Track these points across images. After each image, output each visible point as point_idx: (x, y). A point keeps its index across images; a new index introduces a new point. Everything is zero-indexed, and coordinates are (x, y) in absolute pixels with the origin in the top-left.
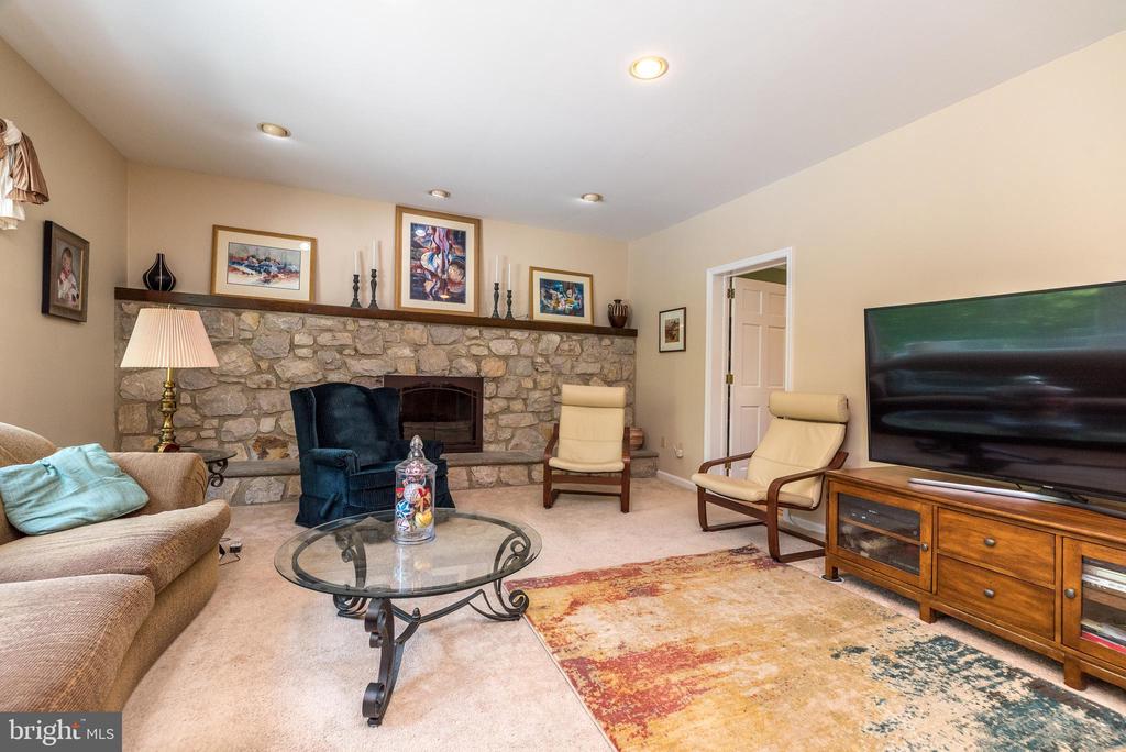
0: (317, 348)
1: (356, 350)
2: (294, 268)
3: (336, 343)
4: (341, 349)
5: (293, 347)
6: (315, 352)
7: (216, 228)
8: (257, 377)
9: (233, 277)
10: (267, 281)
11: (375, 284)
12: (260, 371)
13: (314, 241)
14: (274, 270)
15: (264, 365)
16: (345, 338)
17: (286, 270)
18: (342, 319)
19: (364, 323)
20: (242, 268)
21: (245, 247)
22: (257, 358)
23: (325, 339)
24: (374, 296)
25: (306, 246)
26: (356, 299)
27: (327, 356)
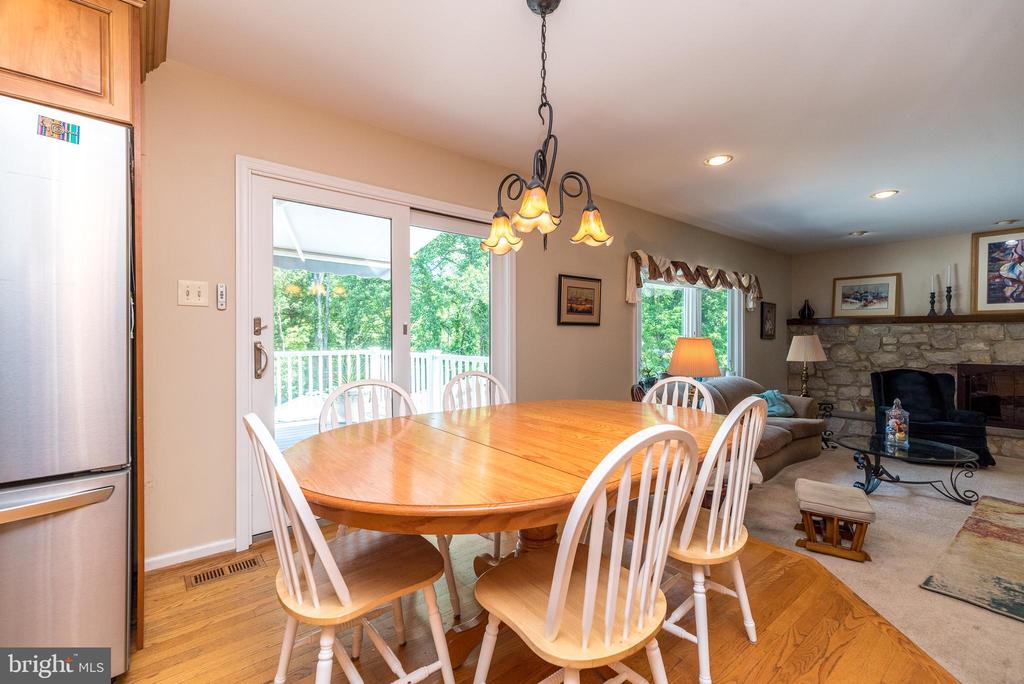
0: (899, 345)
1: (931, 345)
2: (883, 295)
3: (914, 341)
4: (918, 346)
5: (882, 345)
6: (898, 348)
7: (835, 280)
8: (858, 364)
9: (845, 306)
10: (865, 305)
11: (951, 297)
12: (860, 360)
13: (899, 276)
14: (870, 298)
15: (863, 357)
16: (922, 338)
17: (880, 297)
18: (919, 325)
19: (939, 327)
20: (849, 300)
21: (852, 287)
22: (858, 353)
23: (906, 339)
24: (949, 306)
25: (892, 281)
26: (933, 309)
27: (908, 351)
